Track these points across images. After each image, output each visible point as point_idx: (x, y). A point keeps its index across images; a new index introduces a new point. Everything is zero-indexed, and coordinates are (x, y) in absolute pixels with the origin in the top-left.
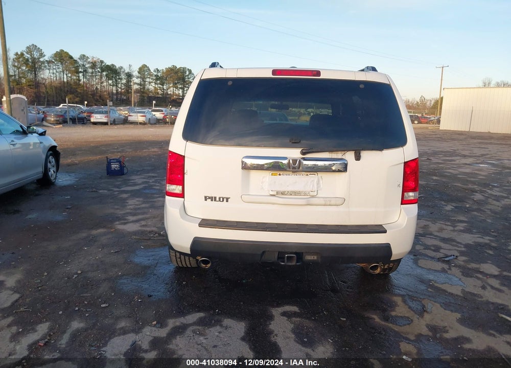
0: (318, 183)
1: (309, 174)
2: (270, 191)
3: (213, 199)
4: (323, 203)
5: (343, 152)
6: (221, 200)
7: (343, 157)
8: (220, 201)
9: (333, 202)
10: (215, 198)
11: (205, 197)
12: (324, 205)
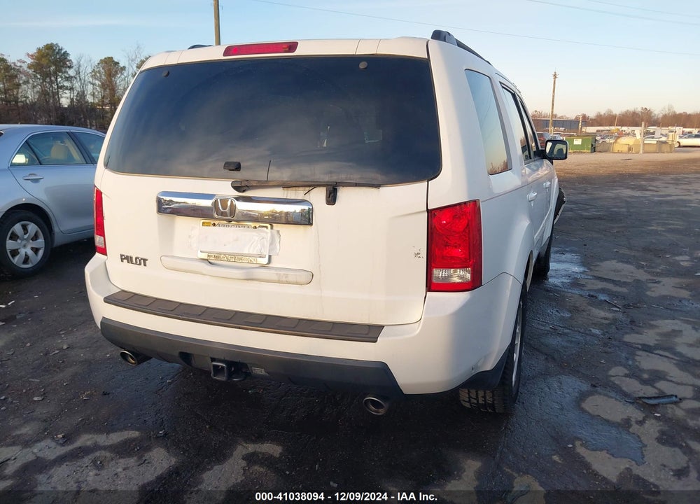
0: (272, 243)
1: (257, 225)
2: (199, 252)
3: (129, 259)
4: (276, 278)
5: (307, 189)
6: (138, 263)
7: (306, 198)
8: (136, 263)
9: (290, 279)
10: (131, 258)
11: (122, 256)
12: (279, 282)
